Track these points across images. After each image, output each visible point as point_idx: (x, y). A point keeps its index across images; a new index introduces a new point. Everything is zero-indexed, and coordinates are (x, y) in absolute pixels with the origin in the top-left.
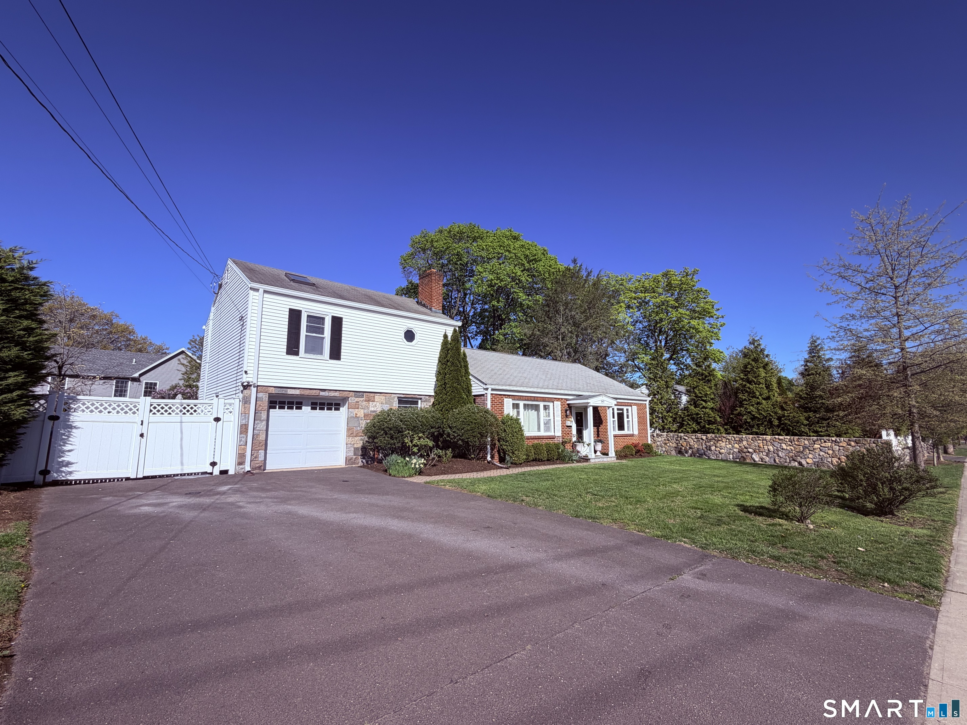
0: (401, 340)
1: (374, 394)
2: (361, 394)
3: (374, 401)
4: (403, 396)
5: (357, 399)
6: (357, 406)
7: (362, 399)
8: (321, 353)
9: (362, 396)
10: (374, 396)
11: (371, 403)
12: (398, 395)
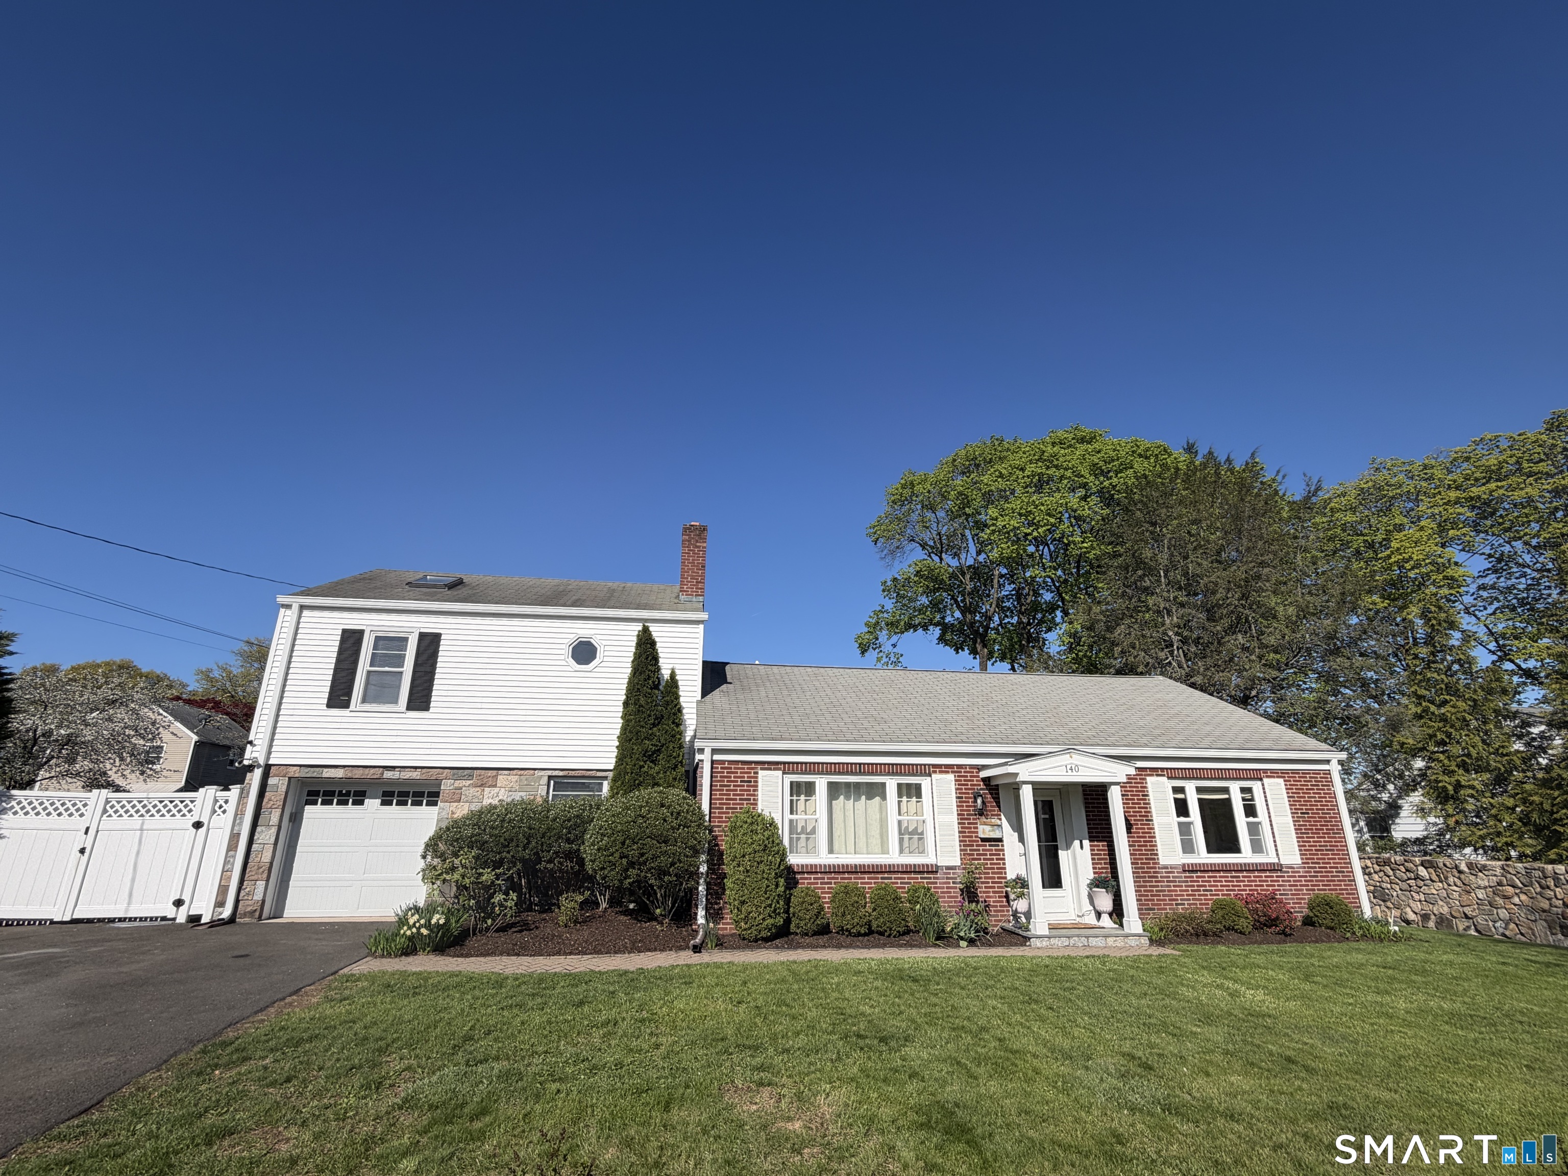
0: (564, 663)
1: (494, 772)
2: (466, 772)
3: (495, 786)
4: (561, 773)
5: (458, 783)
6: (456, 797)
7: (469, 782)
8: (395, 701)
9: (470, 777)
10: (496, 776)
11: (486, 789)
12: (550, 773)
